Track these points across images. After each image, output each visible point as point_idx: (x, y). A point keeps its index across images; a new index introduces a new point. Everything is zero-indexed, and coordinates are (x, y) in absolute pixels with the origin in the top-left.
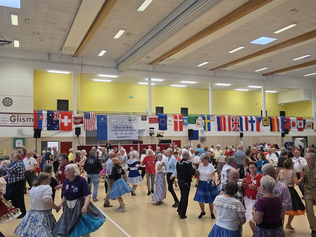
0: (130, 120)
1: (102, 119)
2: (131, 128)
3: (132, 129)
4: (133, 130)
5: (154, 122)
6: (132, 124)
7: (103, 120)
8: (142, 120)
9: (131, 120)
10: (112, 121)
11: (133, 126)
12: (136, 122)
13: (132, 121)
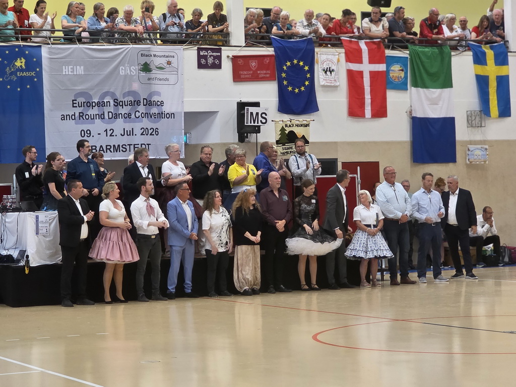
0: (146, 68)
1: (20, 63)
2: (149, 103)
3: (155, 110)
4: (161, 115)
5: (255, 78)
6: (155, 88)
7: (22, 70)
8: (200, 66)
9: (152, 67)
10: (67, 70)
11: (158, 94)
12: (172, 78)
13: (156, 73)
